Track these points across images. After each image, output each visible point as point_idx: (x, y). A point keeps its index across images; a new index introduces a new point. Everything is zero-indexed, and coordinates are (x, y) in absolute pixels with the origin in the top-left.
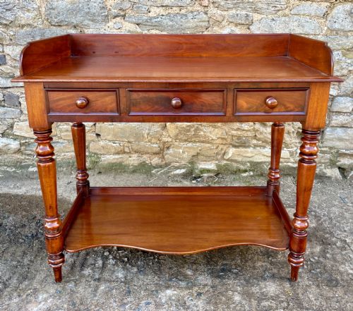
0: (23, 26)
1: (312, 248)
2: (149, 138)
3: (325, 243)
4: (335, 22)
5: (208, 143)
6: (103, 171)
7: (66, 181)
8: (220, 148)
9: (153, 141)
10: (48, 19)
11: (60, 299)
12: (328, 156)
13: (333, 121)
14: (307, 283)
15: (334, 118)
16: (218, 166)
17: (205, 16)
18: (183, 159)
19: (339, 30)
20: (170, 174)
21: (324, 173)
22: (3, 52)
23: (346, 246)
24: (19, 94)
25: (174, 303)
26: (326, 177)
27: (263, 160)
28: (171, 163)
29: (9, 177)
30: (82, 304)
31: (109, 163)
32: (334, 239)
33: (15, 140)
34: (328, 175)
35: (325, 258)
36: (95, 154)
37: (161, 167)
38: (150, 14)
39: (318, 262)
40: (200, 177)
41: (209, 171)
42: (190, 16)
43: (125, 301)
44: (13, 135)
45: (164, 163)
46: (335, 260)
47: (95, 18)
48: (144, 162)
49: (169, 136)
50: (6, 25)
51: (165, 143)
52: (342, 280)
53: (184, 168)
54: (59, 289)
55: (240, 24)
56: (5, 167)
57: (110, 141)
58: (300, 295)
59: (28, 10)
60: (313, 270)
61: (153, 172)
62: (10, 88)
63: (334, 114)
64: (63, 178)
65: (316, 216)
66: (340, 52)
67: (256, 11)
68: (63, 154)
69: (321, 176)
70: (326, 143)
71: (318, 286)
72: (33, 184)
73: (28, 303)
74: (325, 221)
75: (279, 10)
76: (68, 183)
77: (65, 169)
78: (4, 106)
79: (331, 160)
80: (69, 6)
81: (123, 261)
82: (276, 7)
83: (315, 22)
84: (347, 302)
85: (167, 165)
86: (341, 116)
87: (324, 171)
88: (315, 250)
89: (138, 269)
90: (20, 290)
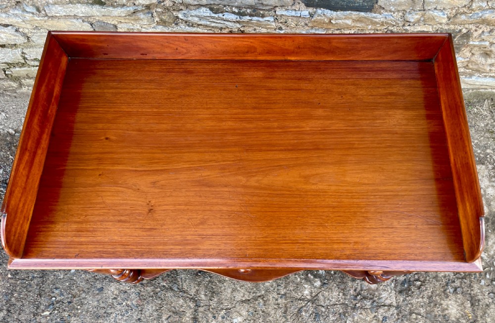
14: (487, 301)
58: (479, 319)
89: (321, 281)
90: (212, 309)
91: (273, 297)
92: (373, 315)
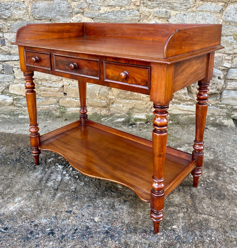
0: (16, 20)
1: (208, 173)
2: (100, 96)
3: (218, 170)
4: (228, 16)
5: (140, 100)
6: (68, 118)
7: (44, 125)
8: (148, 104)
9: (102, 99)
10: (33, 15)
11: (29, 201)
12: (225, 110)
13: (228, 86)
14: (202, 196)
15: (229, 83)
16: (147, 116)
17: (137, 12)
18: (123, 111)
19: (231, 21)
20: (114, 122)
21: (223, 123)
22: (3, 37)
23: (234, 172)
24: (13, 65)
25: (107, 206)
26: (224, 125)
27: (179, 113)
28: (114, 113)
29: (5, 122)
30: (44, 205)
31: (72, 113)
32: (225, 167)
33: (10, 96)
34: (225, 124)
35: (217, 179)
36: (63, 107)
37: (108, 116)
38: (100, 12)
39: (212, 183)
40: (134, 124)
41: (140, 120)
42: (127, 12)
43: (73, 204)
44: (9, 93)
45: (110, 113)
46: (224, 181)
47: (63, 14)
48: (96, 113)
49: (113, 95)
50: (5, 19)
51: (110, 99)
52: (228, 195)
53: (123, 118)
54: (30, 195)
55: (162, 18)
56: (3, 115)
57: (73, 98)
58: (197, 204)
59: (20, 9)
60: (208, 188)
61: (102, 120)
62: (7, 61)
63: (229, 80)
64: (41, 123)
65: (214, 152)
66: (232, 37)
67: (172, 8)
68: (41, 107)
69: (220, 125)
70: (223, 102)
71: (210, 198)
72: (22, 127)
73: (8, 203)
74: (220, 155)
75: (189, 8)
76: (45, 127)
77: (43, 117)
78: (3, 74)
79: (227, 113)
80: (47, 6)
81: (75, 178)
82: (186, 6)
83: (214, 16)
84: (230, 210)
85: (111, 115)
86: (234, 82)
87: (223, 121)
88: (211, 174)
89: (85, 183)
90: (4, 194)
91: (49, 190)
92: (117, 200)
